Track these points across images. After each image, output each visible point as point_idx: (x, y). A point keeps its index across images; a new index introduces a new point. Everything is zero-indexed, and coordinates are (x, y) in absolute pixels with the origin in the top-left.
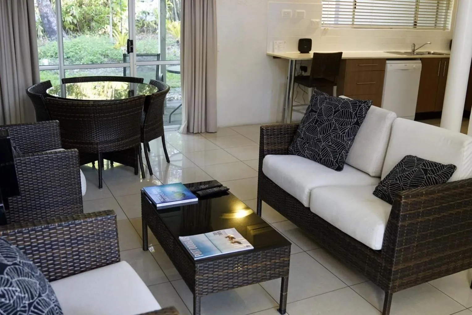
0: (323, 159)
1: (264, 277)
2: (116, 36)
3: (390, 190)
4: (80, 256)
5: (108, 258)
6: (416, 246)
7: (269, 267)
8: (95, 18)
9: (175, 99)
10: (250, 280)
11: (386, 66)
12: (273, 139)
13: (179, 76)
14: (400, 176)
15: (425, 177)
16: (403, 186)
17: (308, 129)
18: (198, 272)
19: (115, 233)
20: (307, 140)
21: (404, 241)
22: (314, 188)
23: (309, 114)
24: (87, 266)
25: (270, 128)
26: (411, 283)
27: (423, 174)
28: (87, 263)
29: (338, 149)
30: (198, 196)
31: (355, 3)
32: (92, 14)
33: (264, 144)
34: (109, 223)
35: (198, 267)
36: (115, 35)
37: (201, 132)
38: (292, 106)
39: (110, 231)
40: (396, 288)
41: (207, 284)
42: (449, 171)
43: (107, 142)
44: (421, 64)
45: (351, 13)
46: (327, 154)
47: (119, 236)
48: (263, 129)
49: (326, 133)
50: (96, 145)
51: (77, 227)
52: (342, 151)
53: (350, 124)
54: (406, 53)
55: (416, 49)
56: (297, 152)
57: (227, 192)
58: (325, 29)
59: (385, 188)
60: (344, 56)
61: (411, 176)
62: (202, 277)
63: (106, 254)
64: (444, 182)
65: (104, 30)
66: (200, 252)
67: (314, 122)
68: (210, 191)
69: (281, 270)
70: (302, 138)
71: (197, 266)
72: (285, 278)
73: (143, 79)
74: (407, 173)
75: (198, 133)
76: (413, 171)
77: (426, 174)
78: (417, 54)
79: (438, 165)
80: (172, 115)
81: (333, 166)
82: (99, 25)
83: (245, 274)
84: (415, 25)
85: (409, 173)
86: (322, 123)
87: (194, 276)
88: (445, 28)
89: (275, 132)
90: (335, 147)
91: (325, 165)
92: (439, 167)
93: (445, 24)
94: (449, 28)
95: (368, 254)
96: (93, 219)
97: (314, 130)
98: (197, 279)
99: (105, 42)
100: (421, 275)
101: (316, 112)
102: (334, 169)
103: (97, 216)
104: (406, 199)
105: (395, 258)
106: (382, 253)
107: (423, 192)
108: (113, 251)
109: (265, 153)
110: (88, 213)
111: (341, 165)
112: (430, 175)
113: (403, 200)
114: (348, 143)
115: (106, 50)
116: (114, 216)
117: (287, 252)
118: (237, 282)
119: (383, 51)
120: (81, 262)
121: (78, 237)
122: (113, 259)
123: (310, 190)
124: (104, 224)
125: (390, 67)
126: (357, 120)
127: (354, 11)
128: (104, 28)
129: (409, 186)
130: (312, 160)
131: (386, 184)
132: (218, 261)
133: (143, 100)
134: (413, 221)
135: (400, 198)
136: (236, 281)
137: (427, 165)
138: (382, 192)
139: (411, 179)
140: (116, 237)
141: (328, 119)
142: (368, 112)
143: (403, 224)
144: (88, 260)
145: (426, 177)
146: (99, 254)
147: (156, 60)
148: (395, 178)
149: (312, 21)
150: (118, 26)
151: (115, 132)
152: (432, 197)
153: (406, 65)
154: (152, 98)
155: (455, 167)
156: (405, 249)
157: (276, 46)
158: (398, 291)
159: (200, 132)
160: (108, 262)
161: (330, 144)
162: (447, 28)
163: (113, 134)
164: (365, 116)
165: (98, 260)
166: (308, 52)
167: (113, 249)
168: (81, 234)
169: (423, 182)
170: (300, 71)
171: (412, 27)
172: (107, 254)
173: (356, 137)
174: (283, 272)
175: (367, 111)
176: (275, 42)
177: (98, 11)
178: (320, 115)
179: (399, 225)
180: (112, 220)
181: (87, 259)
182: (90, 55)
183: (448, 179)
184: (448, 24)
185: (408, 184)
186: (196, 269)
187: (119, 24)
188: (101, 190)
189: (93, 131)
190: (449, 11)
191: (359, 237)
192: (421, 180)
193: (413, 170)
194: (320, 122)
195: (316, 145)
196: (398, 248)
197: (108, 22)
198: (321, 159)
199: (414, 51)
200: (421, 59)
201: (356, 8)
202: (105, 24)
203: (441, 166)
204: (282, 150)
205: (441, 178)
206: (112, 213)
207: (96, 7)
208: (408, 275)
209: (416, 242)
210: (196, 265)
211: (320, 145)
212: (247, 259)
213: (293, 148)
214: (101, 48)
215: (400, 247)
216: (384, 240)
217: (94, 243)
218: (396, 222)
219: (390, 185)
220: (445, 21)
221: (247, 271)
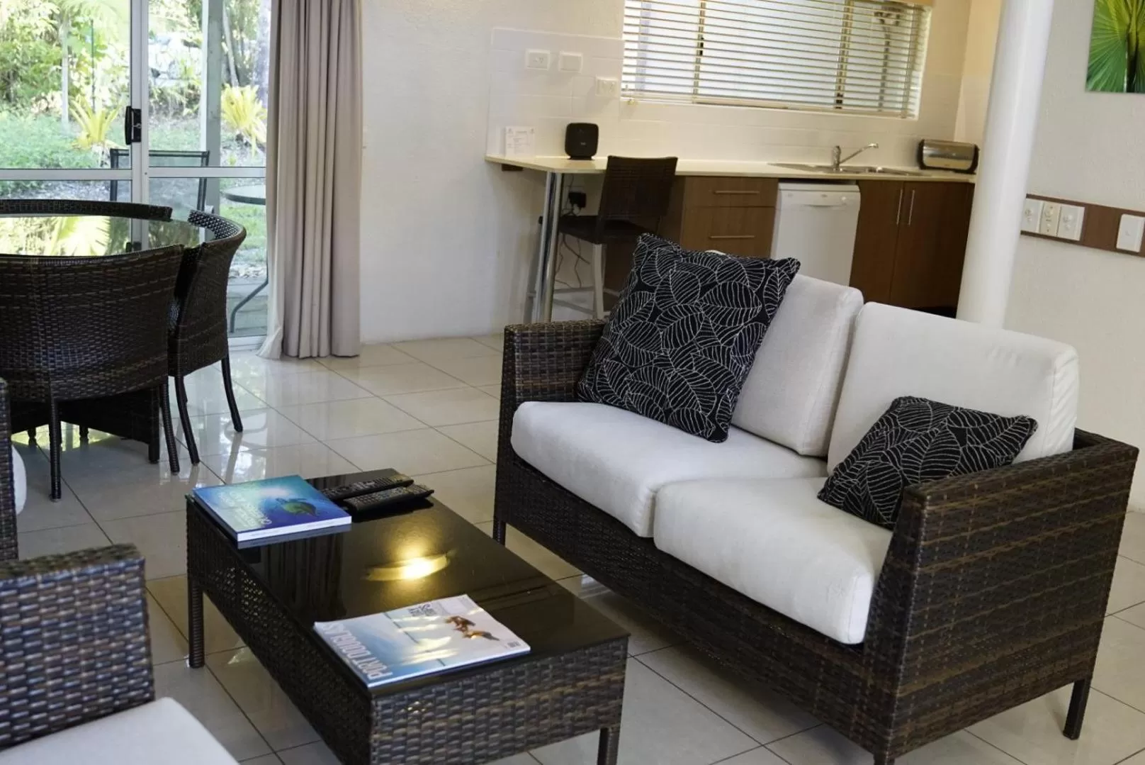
0: (675, 411)
1: (555, 731)
2: (80, 116)
3: (870, 485)
4: (31, 687)
5: (116, 691)
6: (954, 629)
7: (570, 702)
8: (22, 73)
9: (241, 275)
10: (520, 740)
11: (778, 195)
12: (538, 359)
13: (262, 209)
14: (893, 449)
15: (961, 449)
16: (905, 475)
17: (631, 332)
18: (380, 723)
19: (140, 615)
20: (631, 363)
21: (926, 617)
22: (664, 486)
23: (633, 296)
24: (53, 718)
25: (530, 331)
26: (937, 729)
27: (955, 443)
28: (52, 707)
29: (716, 385)
30: (351, 511)
31: (701, 42)
32: (15, 61)
33: (515, 373)
34: (122, 583)
35: (379, 708)
36: (76, 116)
37: (318, 356)
38: (553, 291)
39: (123, 607)
40: (902, 745)
41: (402, 756)
42: (1020, 434)
43: (74, 371)
44: (859, 195)
45: (692, 67)
46: (685, 397)
47: (151, 622)
48: (512, 334)
49: (682, 343)
50: (46, 380)
51: (23, 596)
52: (725, 390)
53: (746, 319)
54: (820, 168)
55: (841, 160)
56: (603, 393)
57: (428, 499)
58: (629, 102)
59: (855, 481)
60: (681, 168)
61: (925, 449)
62: (389, 738)
63: (111, 677)
64: (1008, 462)
65: (44, 104)
66: (380, 665)
67: (647, 316)
68: (380, 497)
69: (602, 709)
70: (617, 358)
71: (377, 706)
72: (610, 730)
73: (170, 210)
74: (912, 440)
75: (311, 357)
76: (926, 435)
77: (963, 443)
78: (845, 171)
79: (992, 420)
80: (237, 314)
81: (702, 428)
82: (33, 89)
83: (507, 724)
84: (839, 102)
85: (916, 441)
86: (669, 317)
87: (368, 735)
88: (905, 113)
89: (543, 341)
90: (706, 381)
91: (680, 427)
92: (994, 424)
93: (906, 103)
94: (916, 113)
95: (825, 655)
96: (74, 572)
97: (650, 335)
98: (376, 744)
99: (50, 131)
100: (961, 705)
101: (652, 290)
102: (704, 438)
103: (84, 563)
104: (937, 505)
105: (904, 662)
106: (867, 650)
107: (973, 485)
108: (131, 670)
109: (517, 397)
110: (55, 553)
111: (723, 425)
112: (972, 443)
113: (928, 508)
114: (741, 369)
115: (52, 153)
116: (137, 561)
117: (618, 658)
118: (486, 747)
119: (766, 162)
120: (34, 705)
121: (24, 628)
122: (133, 693)
123: (651, 490)
124: (108, 585)
125: (789, 197)
126: (763, 309)
127: (698, 62)
128: (45, 98)
129: (922, 474)
130: (642, 414)
131: (857, 471)
132: (433, 690)
133: (177, 259)
134: (947, 564)
135: (918, 502)
136: (483, 743)
137: (964, 420)
138: (845, 490)
139: (924, 457)
140: (141, 626)
141: (686, 307)
142: (787, 290)
143: (926, 570)
144: (53, 700)
145: (964, 450)
146: (89, 681)
147: (199, 164)
148: (880, 454)
149: (599, 81)
150: (83, 95)
151: (98, 345)
152: (994, 500)
153: (825, 196)
154: (201, 254)
155: (1033, 422)
156: (929, 637)
157: (509, 140)
158: (906, 752)
159: (315, 354)
160: (117, 703)
161: (694, 371)
162: (911, 113)
163: (92, 349)
164: (782, 298)
165: (86, 698)
166: (588, 157)
167: (135, 663)
168: (36, 618)
169: (956, 463)
170: (569, 206)
171: (832, 107)
172: (116, 679)
173: (757, 353)
174: (606, 713)
175: (786, 287)
176: (508, 128)
177: (30, 54)
178: (664, 296)
179: (916, 574)
180: (132, 575)
181: (51, 695)
182: (10, 162)
183: (1017, 453)
184: (913, 104)
185: (918, 469)
186: (375, 714)
187: (87, 90)
188: (58, 504)
189: (38, 340)
190: (914, 73)
191: (801, 612)
192: (953, 458)
193: (928, 432)
194: (666, 314)
195: (655, 375)
196: (912, 638)
197: (56, 84)
198: (668, 412)
199: (837, 165)
200: (858, 182)
201: (704, 54)
202: (48, 88)
203: (998, 421)
204: (560, 389)
205: (1001, 451)
206: (132, 553)
207: (26, 44)
208: (933, 709)
209: (953, 620)
210: (373, 702)
211: (666, 375)
212: (512, 680)
213: (590, 385)
214: (41, 146)
215: (916, 634)
216: (871, 616)
217: (74, 647)
218: (908, 566)
219: (869, 474)
220: (907, 96)
221: (512, 714)
